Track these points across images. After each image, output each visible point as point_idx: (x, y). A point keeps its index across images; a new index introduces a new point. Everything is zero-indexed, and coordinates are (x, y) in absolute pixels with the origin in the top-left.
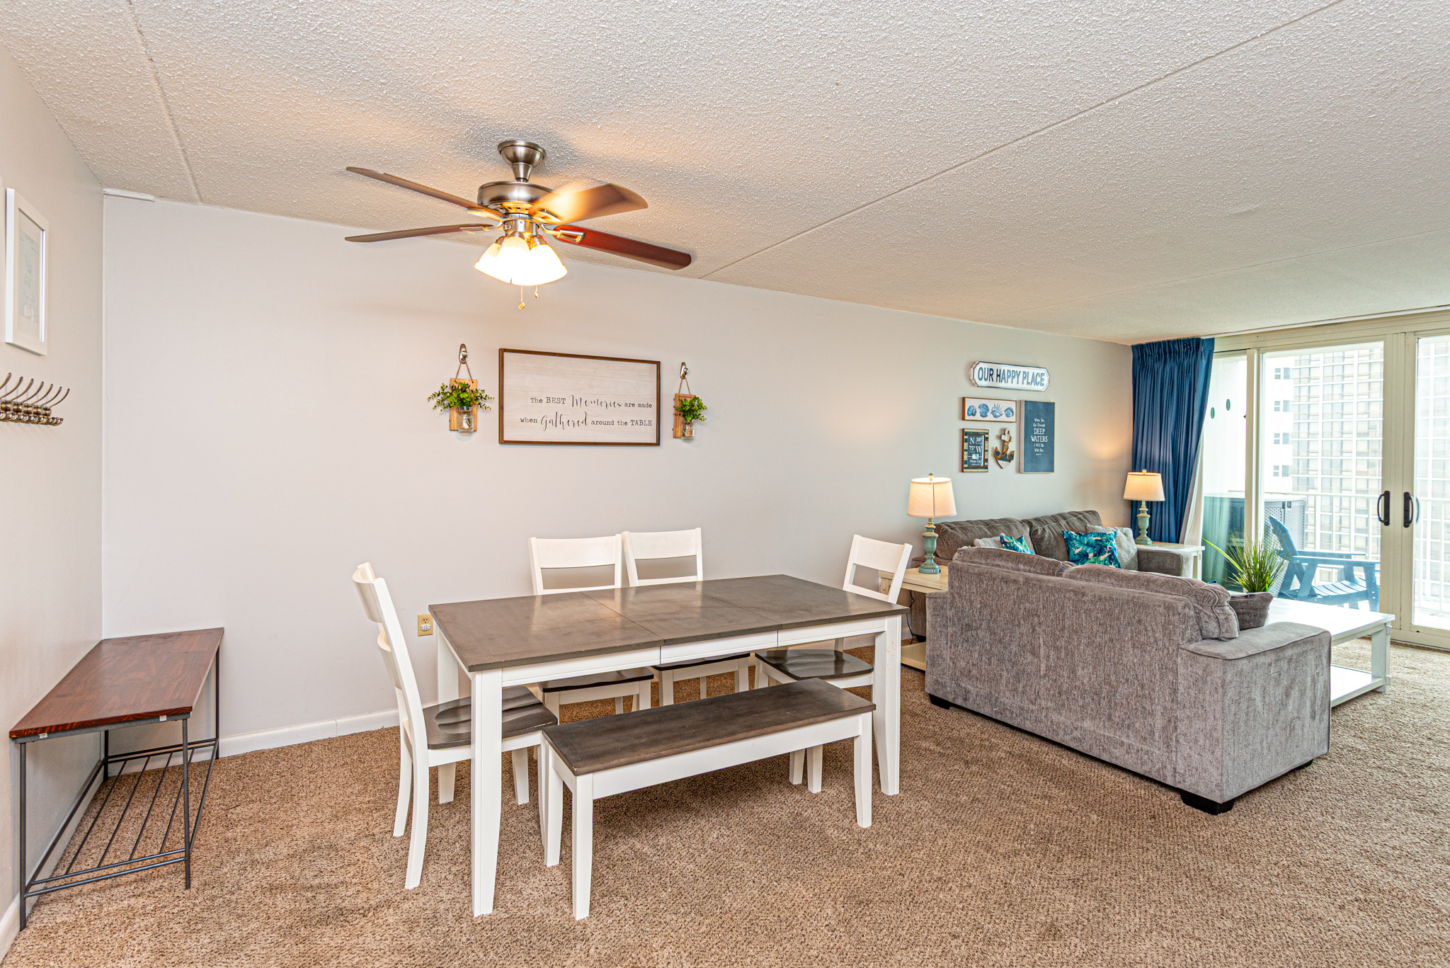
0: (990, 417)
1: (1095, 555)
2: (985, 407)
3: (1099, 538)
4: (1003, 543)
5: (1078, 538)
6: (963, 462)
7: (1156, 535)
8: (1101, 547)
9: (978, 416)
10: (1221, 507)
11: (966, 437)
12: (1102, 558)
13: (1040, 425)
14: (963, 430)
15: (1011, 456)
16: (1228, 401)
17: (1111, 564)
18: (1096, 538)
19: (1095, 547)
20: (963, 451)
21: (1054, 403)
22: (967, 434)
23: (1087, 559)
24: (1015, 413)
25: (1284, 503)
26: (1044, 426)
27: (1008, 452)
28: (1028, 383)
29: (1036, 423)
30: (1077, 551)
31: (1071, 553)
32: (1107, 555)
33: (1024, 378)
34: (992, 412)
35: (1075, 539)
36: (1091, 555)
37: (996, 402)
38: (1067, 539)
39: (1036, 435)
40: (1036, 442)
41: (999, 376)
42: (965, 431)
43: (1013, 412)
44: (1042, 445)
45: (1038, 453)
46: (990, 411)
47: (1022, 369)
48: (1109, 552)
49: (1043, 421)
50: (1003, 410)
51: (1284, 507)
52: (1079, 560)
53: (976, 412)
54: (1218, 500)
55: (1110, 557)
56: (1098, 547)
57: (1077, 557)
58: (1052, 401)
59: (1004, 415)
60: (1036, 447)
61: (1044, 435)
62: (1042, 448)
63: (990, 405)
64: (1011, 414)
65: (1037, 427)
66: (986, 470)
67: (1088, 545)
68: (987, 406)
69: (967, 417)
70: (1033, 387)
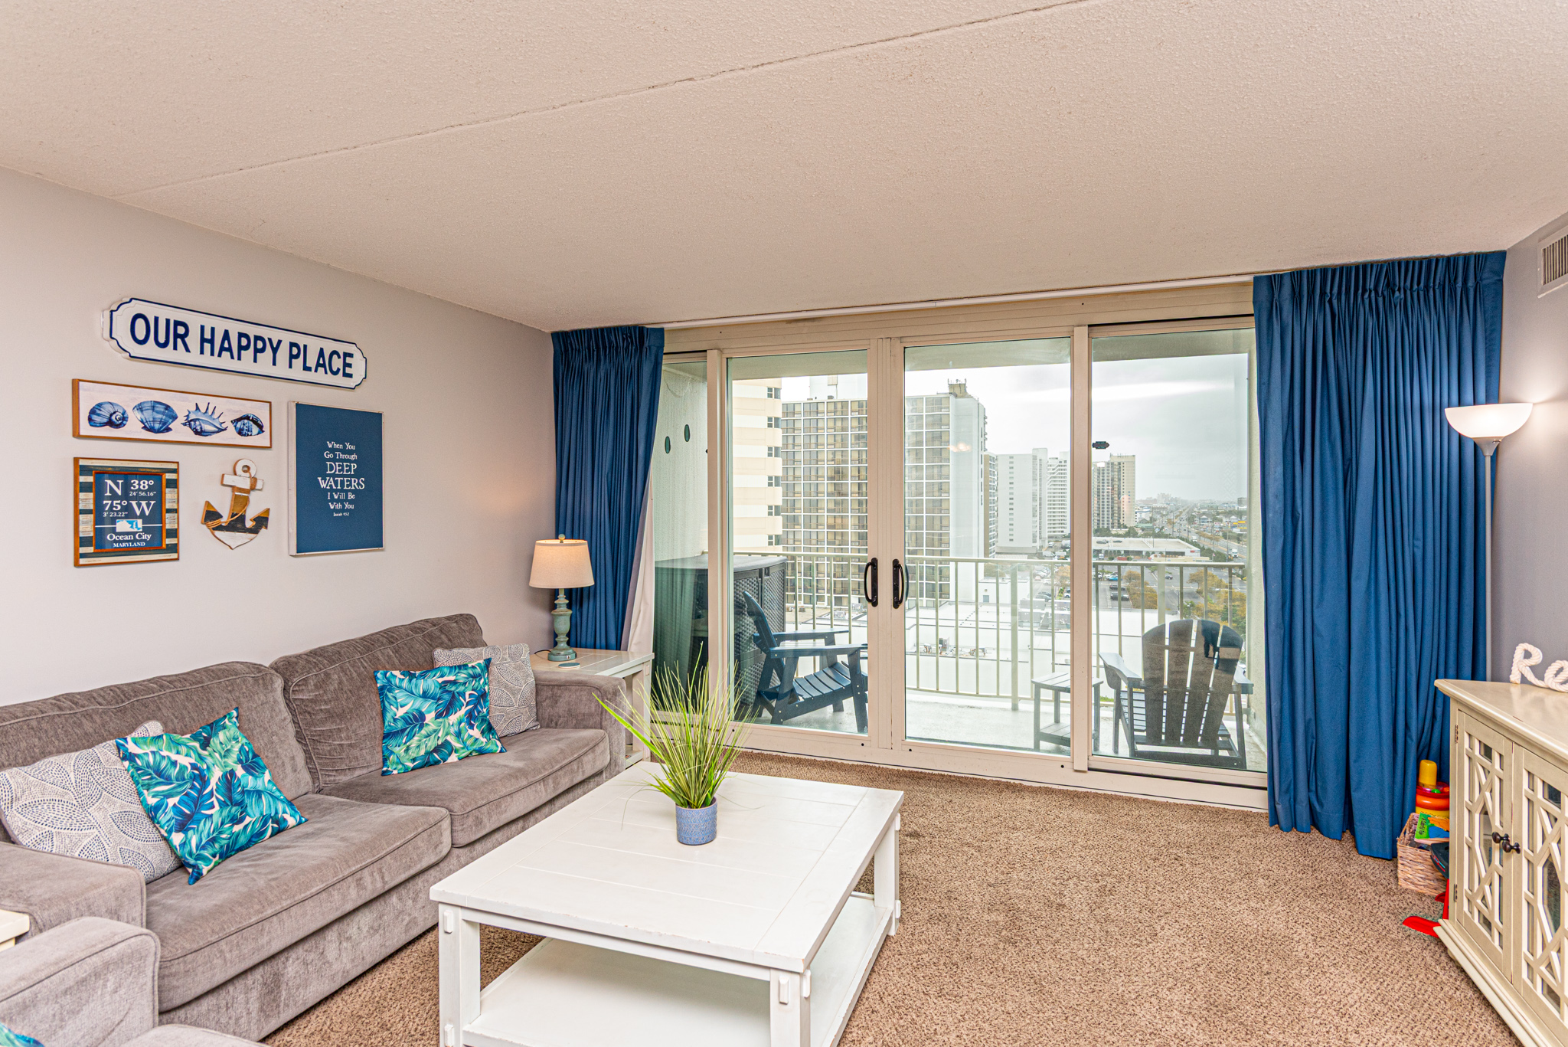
0: (179, 431)
1: (438, 716)
2: (161, 408)
3: (452, 678)
4: (124, 759)
5: (405, 684)
6: (83, 542)
7: (589, 640)
8: (453, 696)
9: (133, 427)
10: (682, 583)
11: (82, 479)
12: (453, 718)
13: (343, 456)
14: (76, 460)
15: (262, 521)
16: (687, 428)
17: (471, 726)
18: (446, 678)
19: (439, 699)
20: (78, 512)
21: (380, 415)
22: (84, 470)
23: (421, 727)
24: (266, 428)
25: (761, 570)
26: (354, 457)
27: (251, 513)
28: (306, 368)
29: (333, 450)
30: (401, 712)
31: (389, 717)
32: (464, 710)
33: (292, 357)
34: (189, 423)
35: (400, 688)
36: (430, 717)
37: (203, 402)
38: (382, 688)
39: (334, 476)
40: (332, 490)
41: (211, 341)
42: (82, 463)
43: (261, 427)
44: (351, 496)
45: (337, 511)
46: (181, 419)
47: (287, 338)
48: (468, 704)
49: (348, 446)
50: (227, 420)
51: (761, 577)
52: (403, 731)
53: (124, 418)
54: (679, 573)
55: (470, 715)
56: (447, 697)
57: (400, 725)
58: (376, 411)
59: (231, 427)
60: (333, 500)
61: (357, 475)
62: (351, 502)
63: (182, 407)
64: (255, 429)
65: (334, 460)
66: (175, 556)
67: (425, 695)
68: (167, 407)
69: (85, 429)
70: (321, 376)
